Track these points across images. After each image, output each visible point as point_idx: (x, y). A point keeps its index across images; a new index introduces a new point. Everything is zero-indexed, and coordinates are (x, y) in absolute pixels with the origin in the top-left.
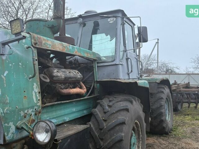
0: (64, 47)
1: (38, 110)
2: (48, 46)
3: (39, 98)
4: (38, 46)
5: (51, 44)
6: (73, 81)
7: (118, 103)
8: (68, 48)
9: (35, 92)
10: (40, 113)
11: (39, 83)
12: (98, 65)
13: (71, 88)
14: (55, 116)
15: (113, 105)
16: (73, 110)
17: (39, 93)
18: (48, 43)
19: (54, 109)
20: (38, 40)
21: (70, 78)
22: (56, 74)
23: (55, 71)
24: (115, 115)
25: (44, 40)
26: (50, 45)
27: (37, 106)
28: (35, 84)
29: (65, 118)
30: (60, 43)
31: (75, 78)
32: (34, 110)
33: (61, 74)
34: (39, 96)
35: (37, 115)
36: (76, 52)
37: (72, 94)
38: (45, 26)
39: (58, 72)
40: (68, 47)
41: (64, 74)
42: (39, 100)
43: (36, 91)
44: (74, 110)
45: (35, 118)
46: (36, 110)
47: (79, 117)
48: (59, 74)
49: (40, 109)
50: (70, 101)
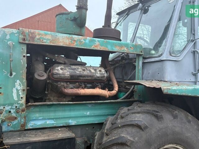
0: (74, 41)
1: (20, 108)
2: (44, 41)
3: (23, 95)
4: (27, 42)
5: (50, 38)
6: (87, 80)
7: (134, 115)
8: (81, 42)
9: (17, 89)
10: (23, 111)
11: (25, 81)
12: (145, 61)
13: (83, 88)
14: (53, 117)
15: (126, 117)
16: (85, 113)
17: (24, 90)
18: (45, 37)
19: (52, 109)
20: (29, 35)
21: (81, 76)
22: (56, 71)
23: (57, 68)
24: (120, 130)
25: (39, 34)
26: (48, 39)
27: (18, 104)
28: (18, 81)
29: (70, 121)
30: (66, 37)
31: (90, 76)
32: (14, 108)
33: (65, 71)
34: (23, 94)
35: (20, 113)
36: (95, 46)
37: (82, 94)
38: (67, 19)
39: (61, 69)
40: (82, 40)
41: (70, 72)
42: (22, 98)
43: (19, 88)
44: (88, 113)
45: (16, 115)
46: (18, 107)
47: (97, 122)
48: (61, 72)
49: (24, 107)
50: (75, 102)
